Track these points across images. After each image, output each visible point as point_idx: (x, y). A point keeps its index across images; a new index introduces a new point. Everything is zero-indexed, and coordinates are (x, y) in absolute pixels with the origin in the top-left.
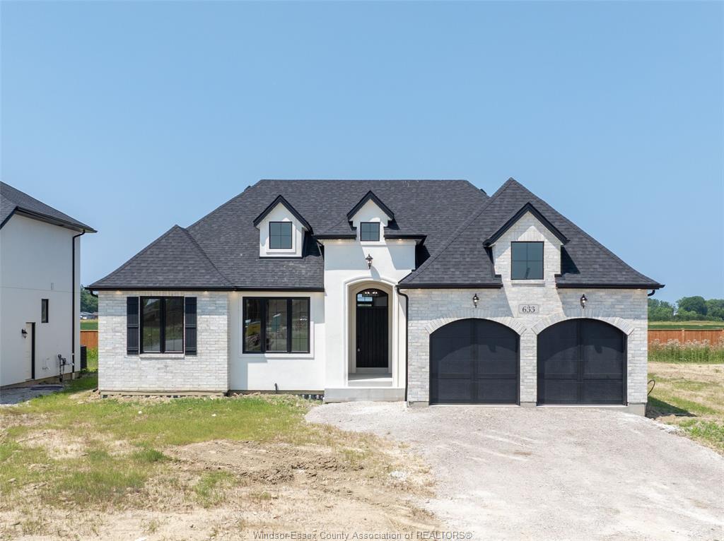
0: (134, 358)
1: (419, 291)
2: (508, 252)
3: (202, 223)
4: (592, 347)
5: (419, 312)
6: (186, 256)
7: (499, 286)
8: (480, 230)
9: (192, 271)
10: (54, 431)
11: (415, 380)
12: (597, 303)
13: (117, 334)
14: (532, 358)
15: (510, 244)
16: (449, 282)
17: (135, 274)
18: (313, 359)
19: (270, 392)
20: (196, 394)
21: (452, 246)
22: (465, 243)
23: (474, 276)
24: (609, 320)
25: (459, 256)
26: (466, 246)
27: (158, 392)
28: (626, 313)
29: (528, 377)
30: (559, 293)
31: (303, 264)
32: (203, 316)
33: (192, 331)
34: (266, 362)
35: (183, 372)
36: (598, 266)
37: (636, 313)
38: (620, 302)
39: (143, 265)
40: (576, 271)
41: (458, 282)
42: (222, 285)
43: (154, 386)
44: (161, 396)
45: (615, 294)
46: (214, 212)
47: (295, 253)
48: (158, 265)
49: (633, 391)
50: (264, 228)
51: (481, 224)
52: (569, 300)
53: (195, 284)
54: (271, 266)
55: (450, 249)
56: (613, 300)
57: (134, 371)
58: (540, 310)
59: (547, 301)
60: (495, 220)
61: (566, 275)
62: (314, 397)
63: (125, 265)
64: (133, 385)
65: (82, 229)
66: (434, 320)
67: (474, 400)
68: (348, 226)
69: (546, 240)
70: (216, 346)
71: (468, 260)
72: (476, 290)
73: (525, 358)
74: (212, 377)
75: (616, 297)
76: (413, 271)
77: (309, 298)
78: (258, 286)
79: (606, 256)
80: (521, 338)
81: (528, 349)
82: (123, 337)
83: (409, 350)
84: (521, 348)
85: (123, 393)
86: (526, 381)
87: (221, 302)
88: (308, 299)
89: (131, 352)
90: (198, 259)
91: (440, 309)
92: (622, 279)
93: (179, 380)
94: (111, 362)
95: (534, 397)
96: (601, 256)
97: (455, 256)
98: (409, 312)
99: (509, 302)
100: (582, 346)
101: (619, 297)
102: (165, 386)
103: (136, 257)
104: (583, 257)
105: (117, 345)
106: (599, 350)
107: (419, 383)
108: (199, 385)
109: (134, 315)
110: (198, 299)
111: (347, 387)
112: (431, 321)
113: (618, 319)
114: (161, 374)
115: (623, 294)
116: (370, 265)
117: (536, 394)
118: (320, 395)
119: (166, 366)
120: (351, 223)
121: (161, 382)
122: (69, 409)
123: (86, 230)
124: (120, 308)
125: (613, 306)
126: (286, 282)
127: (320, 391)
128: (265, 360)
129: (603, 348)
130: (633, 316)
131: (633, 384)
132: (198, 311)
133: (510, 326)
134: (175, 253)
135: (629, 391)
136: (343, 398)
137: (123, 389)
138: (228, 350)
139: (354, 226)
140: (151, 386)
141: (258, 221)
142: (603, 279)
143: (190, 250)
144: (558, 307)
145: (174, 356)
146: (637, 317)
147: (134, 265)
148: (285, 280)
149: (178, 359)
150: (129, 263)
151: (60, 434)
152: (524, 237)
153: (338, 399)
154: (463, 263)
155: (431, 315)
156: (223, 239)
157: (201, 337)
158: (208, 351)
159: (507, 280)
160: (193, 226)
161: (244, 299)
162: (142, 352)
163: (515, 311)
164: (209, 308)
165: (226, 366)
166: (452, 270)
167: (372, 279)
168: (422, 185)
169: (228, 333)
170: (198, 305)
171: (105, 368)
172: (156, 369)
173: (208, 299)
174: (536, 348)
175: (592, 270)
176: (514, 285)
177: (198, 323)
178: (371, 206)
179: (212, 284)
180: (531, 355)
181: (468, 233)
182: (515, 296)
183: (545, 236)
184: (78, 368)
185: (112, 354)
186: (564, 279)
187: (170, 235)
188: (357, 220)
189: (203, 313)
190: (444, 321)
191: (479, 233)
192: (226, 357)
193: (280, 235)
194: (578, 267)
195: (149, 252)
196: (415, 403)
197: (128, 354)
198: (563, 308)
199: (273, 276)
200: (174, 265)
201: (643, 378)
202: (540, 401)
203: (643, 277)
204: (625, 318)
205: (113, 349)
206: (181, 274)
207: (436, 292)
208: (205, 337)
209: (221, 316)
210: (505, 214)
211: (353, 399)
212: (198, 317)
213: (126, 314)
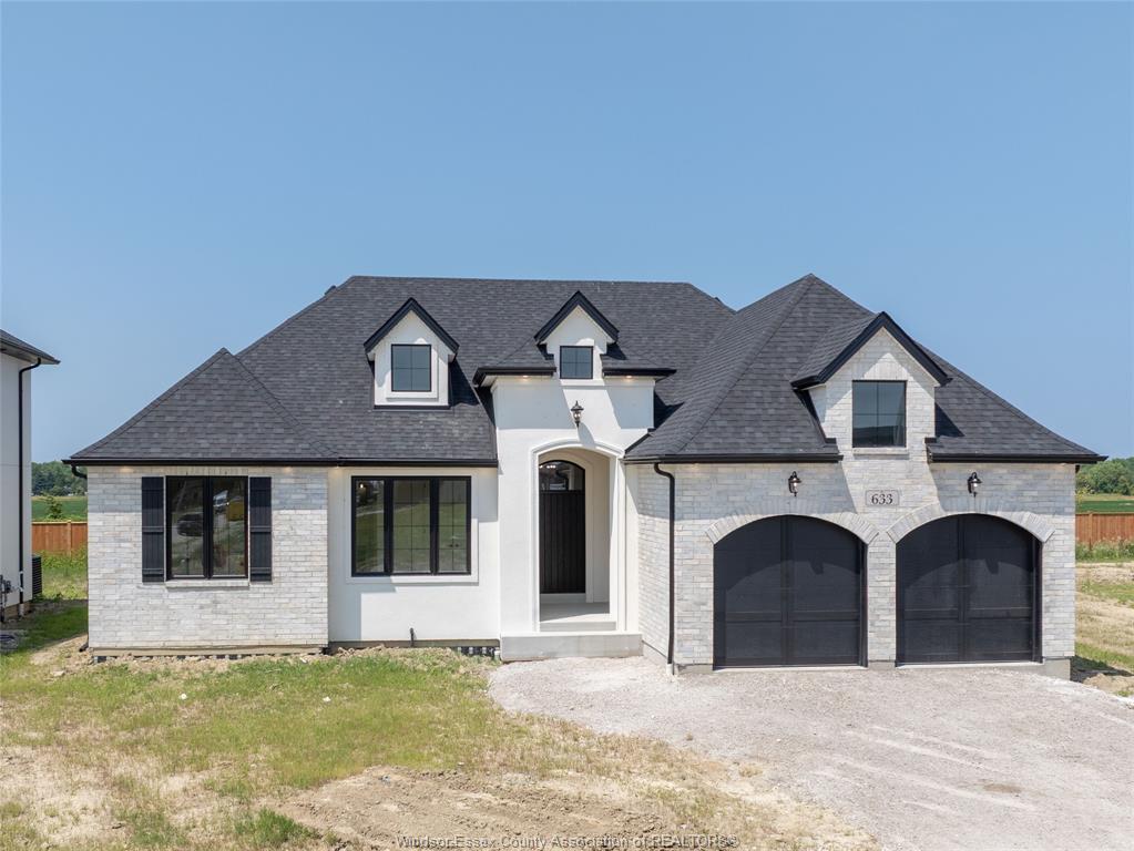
0: (156, 588)
1: (694, 468)
2: (847, 400)
3: (262, 346)
4: (982, 565)
5: (695, 505)
6: (245, 403)
7: (835, 459)
8: (781, 360)
9: (259, 431)
10: (28, 752)
11: (687, 626)
12: (993, 488)
13: (123, 545)
14: (887, 584)
15: (850, 384)
16: (750, 451)
17: (156, 435)
18: (477, 584)
19: (401, 644)
20: (272, 651)
21: (739, 388)
22: (761, 382)
23: (789, 440)
24: (1013, 517)
25: (754, 406)
26: (764, 389)
27: (200, 648)
28: (1041, 504)
29: (881, 618)
30: (932, 471)
31: (452, 418)
32: (282, 512)
33: (264, 537)
34: (394, 591)
35: (247, 611)
36: (989, 425)
37: (1057, 504)
38: (1031, 486)
39: (168, 419)
40: (957, 433)
41: (765, 451)
42: (319, 456)
43: (193, 638)
44: (207, 657)
45: (1024, 472)
46: (280, 329)
47: (437, 399)
48: (196, 420)
49: (1052, 637)
50: (382, 354)
51: (779, 349)
52: (947, 482)
53: (268, 453)
54: (397, 421)
55: (737, 394)
56: (1019, 483)
57: (155, 612)
58: (902, 499)
59: (913, 483)
60: (801, 344)
61: (942, 438)
62: (478, 651)
63: (135, 420)
64: (154, 636)
65: (36, 358)
66: (722, 519)
67: (787, 659)
68: (536, 352)
69: (911, 379)
70: (306, 564)
71: (771, 411)
72: (794, 465)
73: (875, 584)
74: (300, 621)
75: (1024, 477)
76: (650, 430)
77: (470, 477)
78: (381, 457)
79: (998, 407)
80: (870, 550)
81: (881, 567)
82: (135, 550)
83: (677, 573)
84: (869, 566)
85: (137, 653)
86: (877, 624)
87: (315, 486)
88: (468, 479)
89: (149, 577)
90: (269, 409)
91: (731, 498)
92: (1035, 447)
93: (238, 626)
94: (112, 596)
95: (891, 653)
96: (990, 407)
97: (748, 405)
98: (677, 504)
99: (849, 486)
100: (967, 560)
101: (1030, 477)
102: (213, 637)
103: (154, 405)
104: (961, 408)
105: (124, 566)
106: (993, 569)
107: (696, 632)
108: (276, 635)
109: (155, 511)
110: (273, 481)
111: (538, 633)
112: (716, 521)
113: (1027, 515)
114: (206, 617)
115: (1036, 471)
116: (578, 422)
117: (894, 645)
118: (488, 648)
119: (216, 603)
120: (543, 348)
121: (207, 632)
122: (40, 691)
123: (42, 360)
124: (128, 497)
125: (1019, 493)
126: (427, 449)
127: (487, 640)
128: (391, 588)
129: (1000, 563)
130: (1051, 510)
131: (1052, 626)
132: (273, 502)
133: (851, 529)
134: (226, 398)
135: (1045, 638)
136: (532, 653)
137: (135, 645)
138: (329, 571)
139: (549, 352)
140: (189, 639)
141: (371, 343)
142: (1006, 446)
143: (253, 393)
144: (931, 494)
145: (229, 583)
146: (1059, 512)
147: (152, 419)
148: (427, 446)
149: (237, 588)
150: (143, 415)
151: (44, 759)
152: (874, 373)
153: (527, 654)
154: (763, 418)
155: (717, 510)
156: (303, 374)
157: (280, 549)
158: (293, 575)
159: (845, 447)
160: (247, 352)
161: (355, 479)
162: (170, 577)
163: (859, 502)
164: (294, 497)
165: (326, 600)
166: (748, 429)
167: (580, 445)
168: (621, 290)
169: (328, 541)
170: (273, 492)
171: (101, 608)
172: (196, 607)
173: (292, 481)
174: (894, 566)
175: (981, 430)
176: (857, 456)
177: (274, 523)
178: (579, 316)
179: (299, 454)
180: (887, 578)
181: (762, 366)
182: (860, 475)
183: (909, 371)
184: (28, 596)
185: (114, 582)
186: (942, 447)
187: (215, 366)
188: (554, 344)
189: (284, 506)
190: (739, 521)
191: (780, 366)
192: (325, 585)
193: (410, 370)
194: (957, 425)
195: (177, 397)
196: (688, 668)
197: (143, 581)
198: (939, 497)
199: (403, 439)
200: (226, 419)
201: (1067, 615)
202: (901, 658)
203: (1067, 443)
204: (1039, 513)
205: (116, 572)
206: (240, 436)
207: (724, 469)
208: (287, 549)
209: (315, 512)
210: (816, 334)
211: (551, 656)
212: (274, 513)
213: (140, 508)
